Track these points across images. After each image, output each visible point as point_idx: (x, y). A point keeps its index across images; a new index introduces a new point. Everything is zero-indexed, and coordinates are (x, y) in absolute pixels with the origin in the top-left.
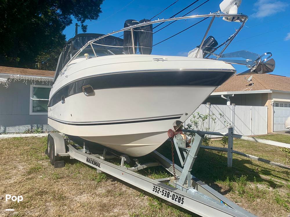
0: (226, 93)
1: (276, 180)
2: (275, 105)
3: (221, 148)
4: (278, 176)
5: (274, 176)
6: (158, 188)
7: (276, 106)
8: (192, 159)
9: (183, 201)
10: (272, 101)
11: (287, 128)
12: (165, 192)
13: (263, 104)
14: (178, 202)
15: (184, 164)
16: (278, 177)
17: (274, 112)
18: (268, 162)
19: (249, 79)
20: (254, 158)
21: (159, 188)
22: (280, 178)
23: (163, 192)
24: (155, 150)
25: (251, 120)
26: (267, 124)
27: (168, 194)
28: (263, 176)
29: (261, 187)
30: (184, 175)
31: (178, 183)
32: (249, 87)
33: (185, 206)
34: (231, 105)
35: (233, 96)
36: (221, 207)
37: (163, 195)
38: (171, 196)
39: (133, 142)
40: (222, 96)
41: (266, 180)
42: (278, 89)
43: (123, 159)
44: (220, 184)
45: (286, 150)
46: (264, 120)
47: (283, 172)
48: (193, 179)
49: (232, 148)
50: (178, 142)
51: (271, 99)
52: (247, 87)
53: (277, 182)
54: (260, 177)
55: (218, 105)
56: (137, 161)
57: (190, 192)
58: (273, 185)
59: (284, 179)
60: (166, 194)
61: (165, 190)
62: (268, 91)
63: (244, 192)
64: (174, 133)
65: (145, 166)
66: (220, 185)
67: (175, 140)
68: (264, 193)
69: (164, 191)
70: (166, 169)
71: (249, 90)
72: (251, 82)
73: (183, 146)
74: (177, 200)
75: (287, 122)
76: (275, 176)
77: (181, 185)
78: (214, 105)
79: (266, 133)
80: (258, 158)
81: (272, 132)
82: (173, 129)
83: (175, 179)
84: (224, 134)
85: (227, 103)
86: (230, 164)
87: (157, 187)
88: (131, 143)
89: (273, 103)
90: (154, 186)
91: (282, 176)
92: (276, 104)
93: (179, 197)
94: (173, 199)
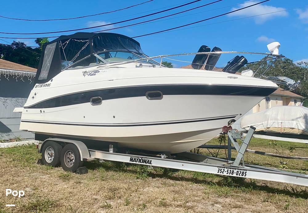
6: (223, 170)
11: (243, 129)
18: (263, 153)
30: (239, 158)
50: (234, 135)
61: (230, 170)
74: (241, 174)
80: (254, 151)
90: (219, 169)
93: (243, 172)
94: (238, 175)
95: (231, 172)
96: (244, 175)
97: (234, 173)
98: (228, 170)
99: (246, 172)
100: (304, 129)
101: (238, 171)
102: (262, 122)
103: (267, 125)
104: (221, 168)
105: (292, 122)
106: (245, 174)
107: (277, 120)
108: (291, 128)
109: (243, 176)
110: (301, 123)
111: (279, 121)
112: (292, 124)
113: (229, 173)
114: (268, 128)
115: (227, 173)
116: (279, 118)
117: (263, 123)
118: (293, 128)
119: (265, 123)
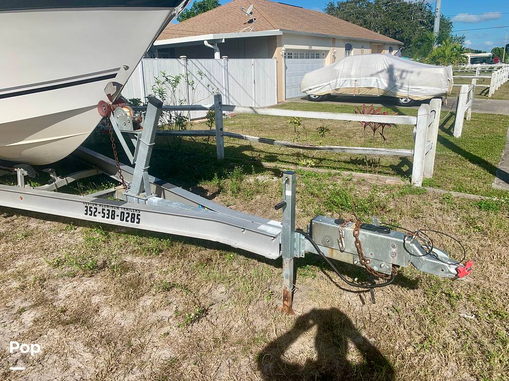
0: (211, 37)
1: (283, 166)
2: (287, 56)
3: (206, 131)
4: (286, 160)
5: (281, 161)
6: (93, 208)
7: (289, 57)
8: (148, 149)
9: (139, 219)
10: (283, 48)
11: (303, 92)
12: (106, 212)
13: (270, 56)
14: (131, 222)
15: (135, 160)
16: (285, 162)
17: (286, 68)
18: (271, 142)
19: (248, 12)
20: (252, 138)
21: (95, 208)
22: (288, 162)
23: (103, 213)
24: (81, 145)
25: (254, 84)
26: (276, 87)
27: (112, 213)
28: (266, 164)
29: (262, 178)
30: (138, 178)
31: (129, 193)
32: (250, 26)
33: (143, 226)
34: (221, 58)
35: (223, 41)
36: (197, 213)
37: (103, 217)
38: (118, 216)
39: (32, 136)
40: (206, 43)
41: (269, 169)
42: (291, 29)
43: (20, 173)
44: (205, 185)
45: (295, 121)
46: (272, 82)
47: (293, 155)
48: (155, 183)
49: (221, 129)
50: (120, 122)
51: (281, 46)
52: (246, 25)
53: (284, 168)
54: (262, 166)
55: (200, 60)
56: (52, 172)
57: (151, 202)
58: (277, 173)
59: (293, 163)
60: (108, 214)
61: (106, 208)
62: (276, 32)
63: (239, 189)
64: (109, 107)
65: (70, 180)
66: (205, 187)
67: (113, 120)
68: (266, 186)
69: (104, 210)
70: (112, 176)
71: (248, 30)
72: (252, 17)
73: (129, 128)
74: (129, 219)
75: (303, 82)
76: (283, 161)
77: (135, 195)
78: (194, 60)
79: (276, 103)
80: (258, 138)
81: (284, 100)
82: (107, 100)
83: (124, 188)
84: (208, 106)
85: (215, 54)
86: (220, 154)
87: (92, 206)
88: (28, 138)
89: (283, 52)
90: (86, 207)
91: (291, 159)
92: (289, 55)
93: (132, 214)
94: (123, 220)
95: (110, 214)
96: (136, 220)
97: (116, 215)
98: (103, 210)
99: (139, 215)
100: (387, 88)
101: (123, 211)
102: (329, 81)
103: (336, 86)
104: (90, 205)
105: (371, 78)
106: (138, 218)
107: (350, 76)
108: (368, 88)
109: (134, 222)
110: (382, 80)
111: (352, 79)
112: (371, 81)
113: (106, 216)
114: (337, 90)
115: (103, 215)
116: (352, 73)
117: (331, 82)
118: (371, 88)
119: (333, 82)
